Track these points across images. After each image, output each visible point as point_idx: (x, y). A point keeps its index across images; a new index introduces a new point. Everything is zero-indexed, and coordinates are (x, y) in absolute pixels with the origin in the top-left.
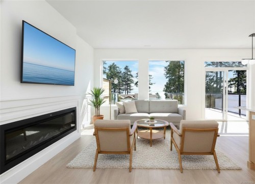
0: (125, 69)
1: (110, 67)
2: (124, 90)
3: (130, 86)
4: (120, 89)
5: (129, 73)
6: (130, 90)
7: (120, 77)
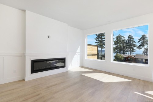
0: (128, 37)
1: (117, 37)
2: (127, 52)
3: (133, 49)
4: (124, 51)
5: (132, 40)
6: (133, 51)
7: (124, 43)
